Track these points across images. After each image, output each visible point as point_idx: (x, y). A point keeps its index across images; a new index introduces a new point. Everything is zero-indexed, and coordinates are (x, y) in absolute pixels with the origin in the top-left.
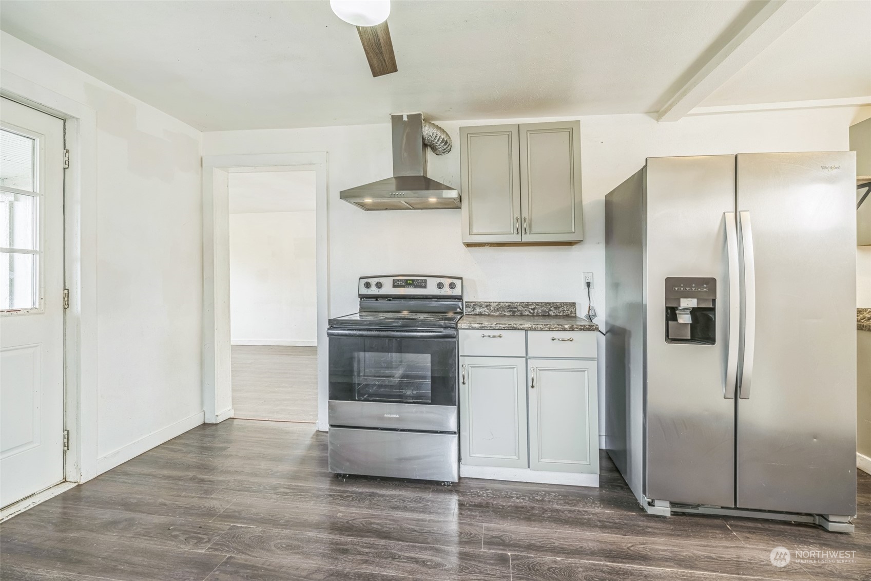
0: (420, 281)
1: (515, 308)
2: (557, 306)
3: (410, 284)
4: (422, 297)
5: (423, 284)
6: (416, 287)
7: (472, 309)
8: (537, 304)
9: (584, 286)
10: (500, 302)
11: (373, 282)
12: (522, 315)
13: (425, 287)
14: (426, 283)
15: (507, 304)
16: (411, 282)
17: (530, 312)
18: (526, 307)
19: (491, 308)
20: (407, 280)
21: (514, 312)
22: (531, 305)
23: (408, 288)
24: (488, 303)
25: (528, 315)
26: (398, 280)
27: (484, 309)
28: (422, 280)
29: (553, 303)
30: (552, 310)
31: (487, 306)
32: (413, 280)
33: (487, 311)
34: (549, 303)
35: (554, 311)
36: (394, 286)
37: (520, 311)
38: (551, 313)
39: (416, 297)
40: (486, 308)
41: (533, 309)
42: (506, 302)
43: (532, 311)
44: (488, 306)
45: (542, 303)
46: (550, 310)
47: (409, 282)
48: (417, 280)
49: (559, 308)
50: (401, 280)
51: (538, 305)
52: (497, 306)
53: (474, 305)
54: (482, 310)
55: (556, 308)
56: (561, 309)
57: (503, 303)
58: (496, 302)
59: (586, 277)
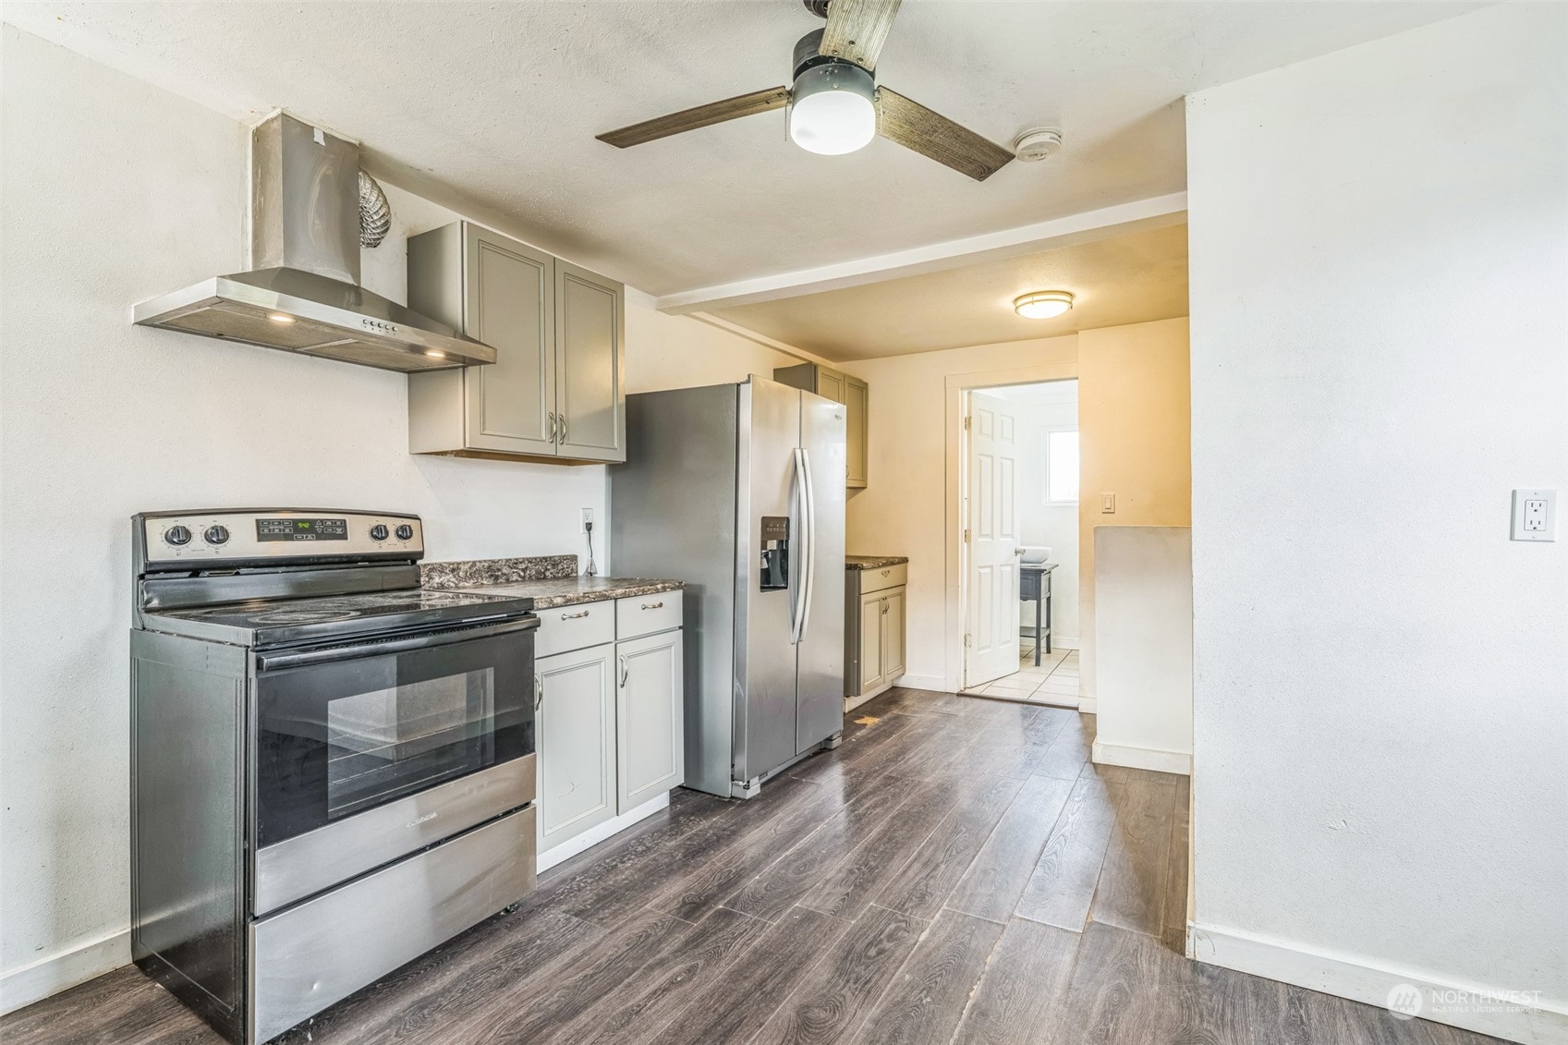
0: (329, 523)
1: (499, 570)
2: (554, 562)
3: (303, 531)
4: (337, 560)
5: (339, 531)
6: (321, 536)
7: (427, 579)
8: (530, 560)
9: (582, 529)
10: (474, 562)
11: (198, 526)
12: (508, 581)
13: (344, 537)
14: (345, 526)
15: (486, 565)
16: (306, 526)
17: (520, 576)
18: (514, 568)
19: (461, 574)
20: (296, 522)
21: (497, 578)
22: (521, 563)
23: (302, 539)
24: (455, 565)
25: (517, 581)
26: (270, 522)
27: (448, 577)
28: (334, 522)
29: (550, 558)
30: (549, 570)
31: (453, 570)
32: (312, 522)
33: (454, 580)
34: (545, 558)
35: (552, 571)
36: (261, 538)
37: (505, 574)
38: (548, 573)
39: (322, 561)
40: (451, 575)
41: (524, 570)
42: (485, 561)
43: (522, 574)
44: (455, 569)
45: (536, 559)
46: (547, 570)
47: (300, 524)
48: (322, 521)
49: (558, 565)
50: (280, 522)
51: (530, 562)
52: (470, 568)
53: (432, 570)
54: (444, 579)
55: (554, 566)
56: (560, 567)
57: (480, 562)
58: (468, 562)
59: (586, 516)
